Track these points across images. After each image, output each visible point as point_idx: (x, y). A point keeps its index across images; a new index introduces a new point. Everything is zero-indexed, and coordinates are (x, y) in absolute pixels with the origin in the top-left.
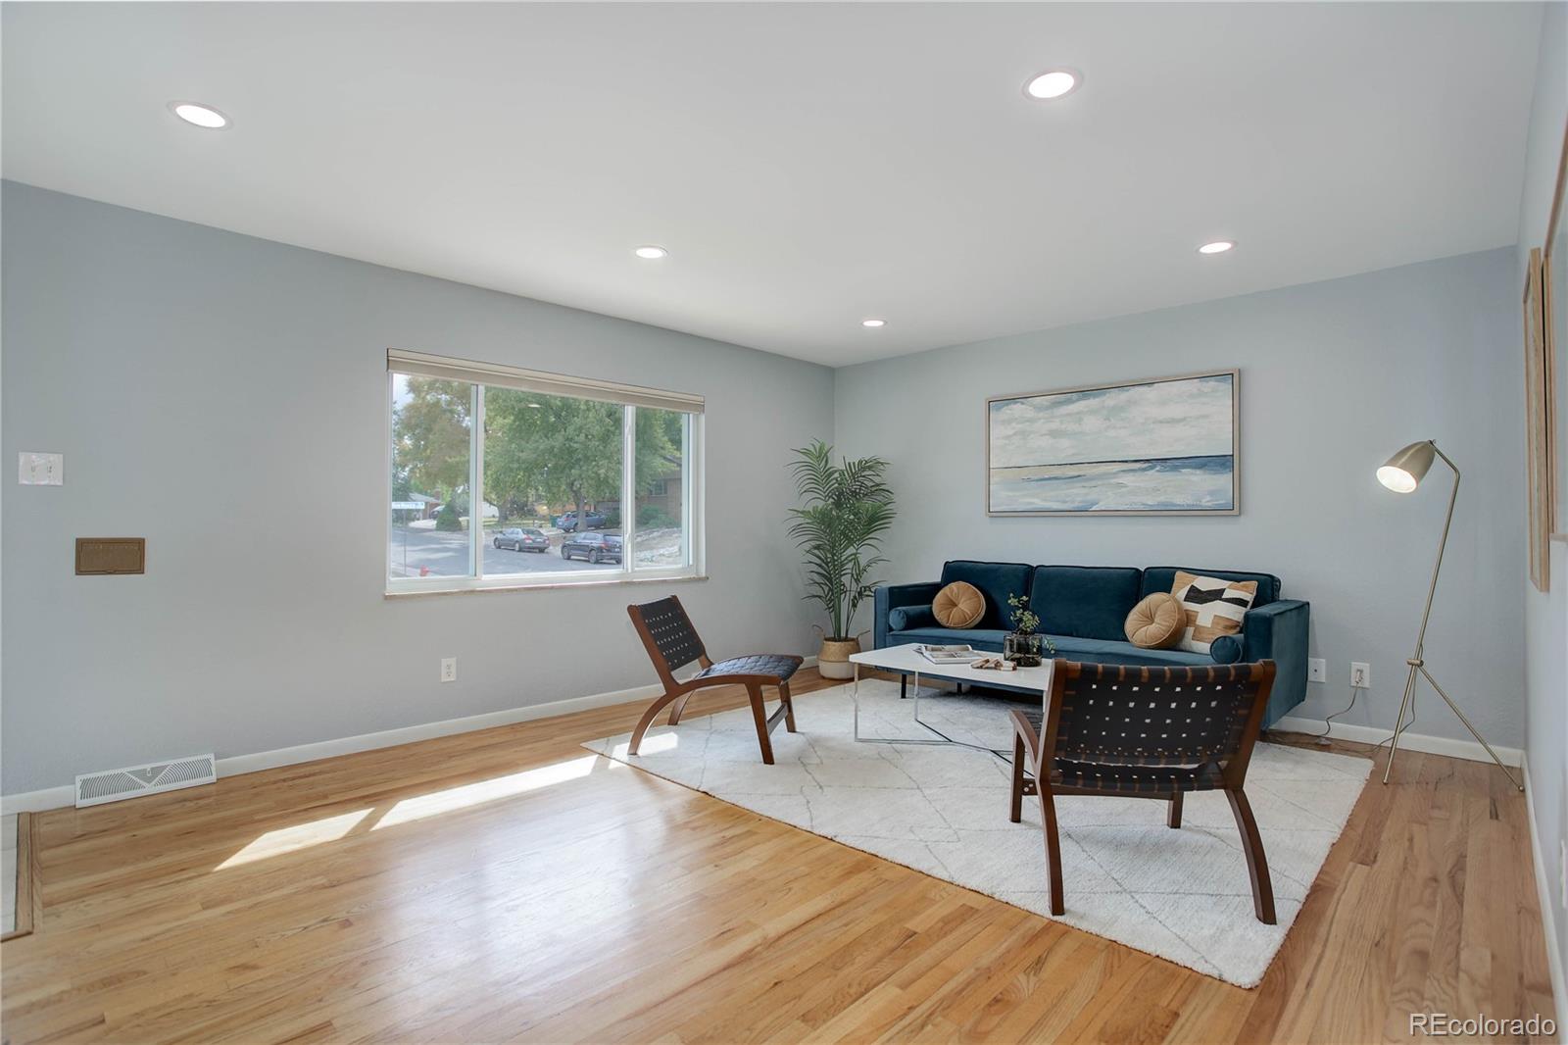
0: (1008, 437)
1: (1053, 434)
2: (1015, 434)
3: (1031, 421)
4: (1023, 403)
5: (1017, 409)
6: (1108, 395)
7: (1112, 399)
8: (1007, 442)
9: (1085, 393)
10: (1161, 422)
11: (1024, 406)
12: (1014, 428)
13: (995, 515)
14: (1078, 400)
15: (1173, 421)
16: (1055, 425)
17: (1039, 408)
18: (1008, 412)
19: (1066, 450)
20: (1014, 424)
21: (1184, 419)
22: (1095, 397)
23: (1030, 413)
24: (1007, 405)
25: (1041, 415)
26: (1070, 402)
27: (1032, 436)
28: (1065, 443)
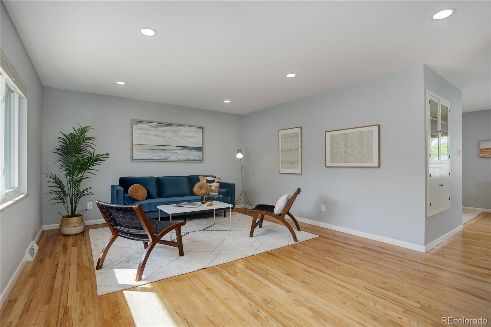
0: (140, 134)
1: (156, 135)
2: (143, 133)
3: (149, 130)
4: (146, 124)
5: (144, 125)
6: (173, 127)
7: (174, 128)
8: (140, 136)
9: (167, 125)
10: (187, 137)
11: (146, 125)
12: (142, 131)
13: (133, 160)
14: (164, 127)
15: (190, 137)
16: (157, 133)
17: (151, 127)
18: (141, 126)
19: (160, 141)
20: (142, 130)
21: (192, 137)
22: (169, 126)
23: (149, 128)
24: (140, 123)
25: (152, 129)
26: (161, 126)
27: (149, 135)
28: (160, 139)
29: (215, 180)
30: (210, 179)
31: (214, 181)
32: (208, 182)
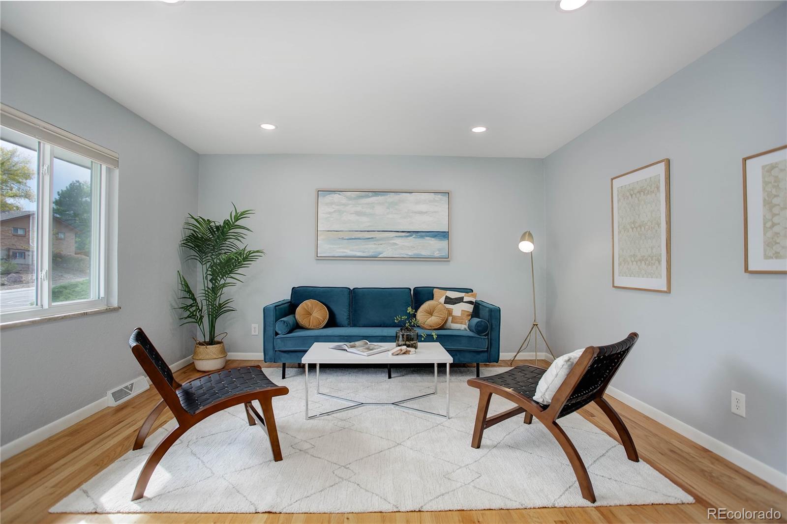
0: (330, 213)
1: (358, 213)
2: (335, 211)
3: (345, 205)
4: (340, 195)
5: (336, 197)
6: (388, 196)
7: (391, 198)
8: (329, 215)
9: (376, 193)
10: (415, 213)
11: (340, 196)
12: (333, 208)
13: (319, 259)
14: (372, 196)
15: (421, 213)
16: (359, 208)
17: (350, 198)
18: (330, 198)
19: (365, 223)
20: (333, 206)
21: (426, 212)
22: (381, 195)
23: (344, 201)
24: (330, 194)
25: (350, 202)
26: (368, 197)
27: (345, 213)
28: (364, 219)
29: (463, 298)
30: (453, 295)
31: (460, 300)
32: (448, 301)
